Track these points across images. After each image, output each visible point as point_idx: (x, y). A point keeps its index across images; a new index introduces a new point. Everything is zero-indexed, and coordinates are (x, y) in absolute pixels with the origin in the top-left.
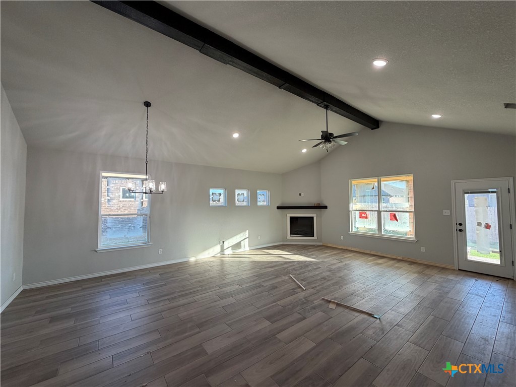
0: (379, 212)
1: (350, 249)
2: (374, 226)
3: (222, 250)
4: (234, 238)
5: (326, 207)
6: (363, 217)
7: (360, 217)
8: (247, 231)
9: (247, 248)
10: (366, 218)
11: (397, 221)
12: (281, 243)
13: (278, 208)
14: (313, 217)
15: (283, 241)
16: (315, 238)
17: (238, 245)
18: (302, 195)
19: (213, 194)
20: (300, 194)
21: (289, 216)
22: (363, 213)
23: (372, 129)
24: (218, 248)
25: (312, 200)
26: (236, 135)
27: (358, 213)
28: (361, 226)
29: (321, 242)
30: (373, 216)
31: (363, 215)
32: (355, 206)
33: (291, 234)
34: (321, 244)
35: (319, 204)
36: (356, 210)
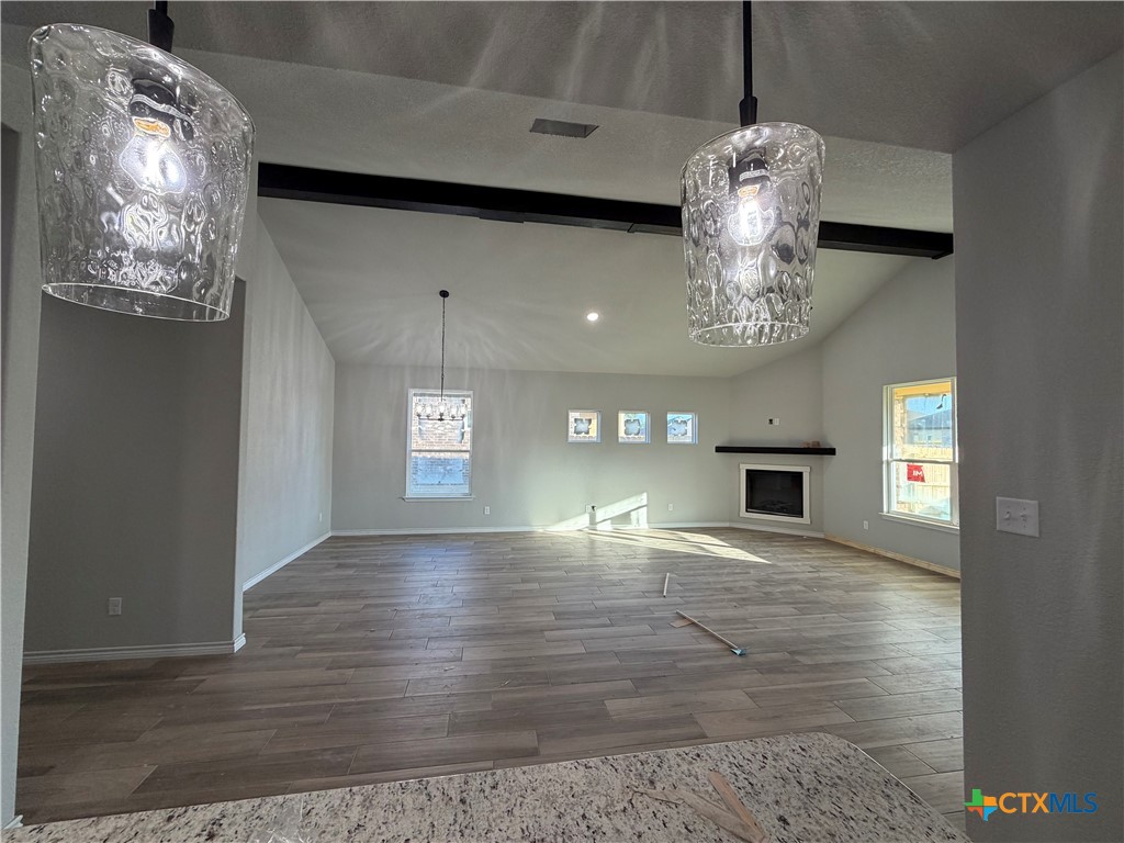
1: (883, 553)
5: (832, 452)
6: (916, 479)
7: (909, 478)
8: (645, 496)
9: (644, 525)
10: (923, 480)
12: (727, 525)
13: (719, 449)
14: (801, 473)
15: (730, 521)
16: (806, 519)
17: (626, 517)
18: (776, 422)
19: (576, 420)
20: (771, 421)
21: (744, 468)
22: (916, 468)
23: (935, 257)
25: (801, 435)
27: (904, 467)
29: (819, 530)
31: (916, 473)
33: (747, 508)
34: (822, 536)
35: (818, 443)
36: (901, 460)
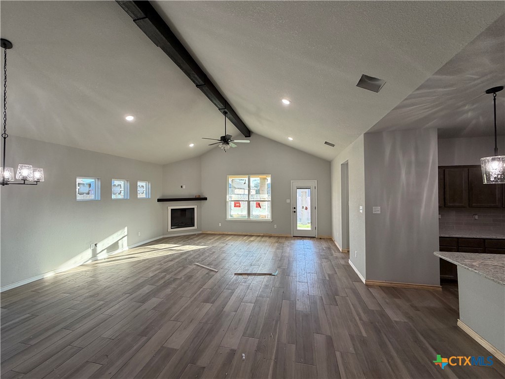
0: (249, 202)
2: (245, 213)
3: (95, 254)
4: (111, 238)
5: (205, 199)
6: (237, 206)
7: (235, 207)
8: (126, 228)
9: (126, 248)
10: (240, 206)
11: (261, 208)
12: (161, 237)
13: (159, 200)
14: (194, 208)
15: (163, 235)
16: (195, 227)
17: (115, 246)
18: (184, 187)
20: (182, 186)
21: (170, 208)
22: (237, 203)
23: (246, 137)
24: (88, 254)
25: (193, 193)
26: (130, 118)
27: (233, 203)
28: (236, 213)
29: (201, 230)
30: (244, 205)
31: (237, 205)
32: (232, 197)
33: (171, 226)
34: (201, 232)
35: (200, 196)
36: (232, 201)
